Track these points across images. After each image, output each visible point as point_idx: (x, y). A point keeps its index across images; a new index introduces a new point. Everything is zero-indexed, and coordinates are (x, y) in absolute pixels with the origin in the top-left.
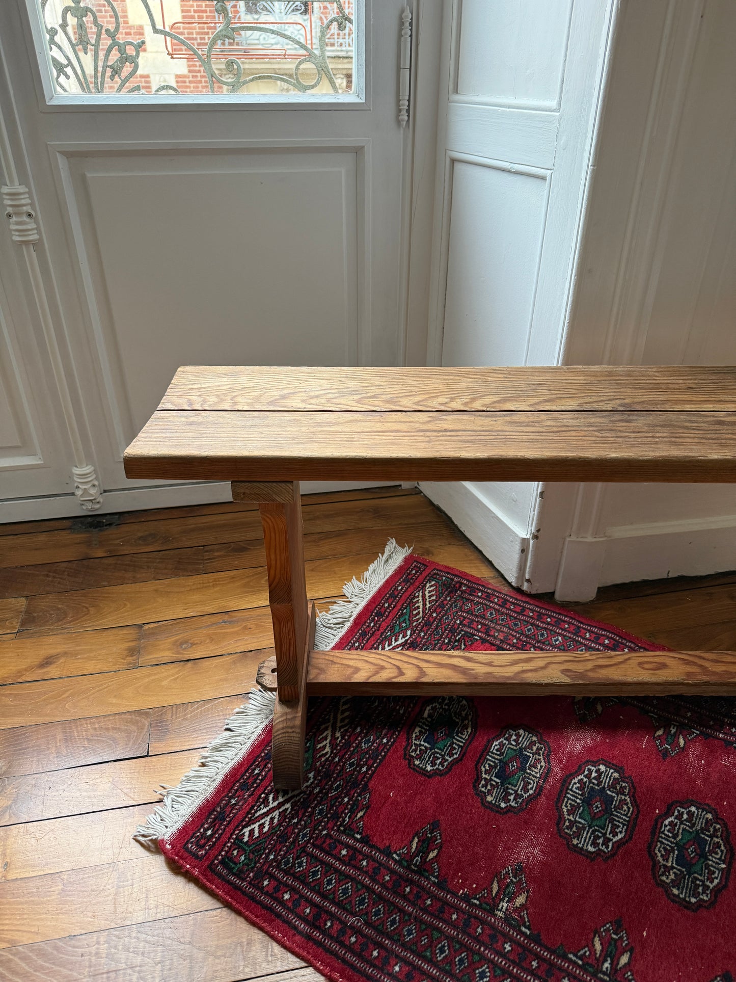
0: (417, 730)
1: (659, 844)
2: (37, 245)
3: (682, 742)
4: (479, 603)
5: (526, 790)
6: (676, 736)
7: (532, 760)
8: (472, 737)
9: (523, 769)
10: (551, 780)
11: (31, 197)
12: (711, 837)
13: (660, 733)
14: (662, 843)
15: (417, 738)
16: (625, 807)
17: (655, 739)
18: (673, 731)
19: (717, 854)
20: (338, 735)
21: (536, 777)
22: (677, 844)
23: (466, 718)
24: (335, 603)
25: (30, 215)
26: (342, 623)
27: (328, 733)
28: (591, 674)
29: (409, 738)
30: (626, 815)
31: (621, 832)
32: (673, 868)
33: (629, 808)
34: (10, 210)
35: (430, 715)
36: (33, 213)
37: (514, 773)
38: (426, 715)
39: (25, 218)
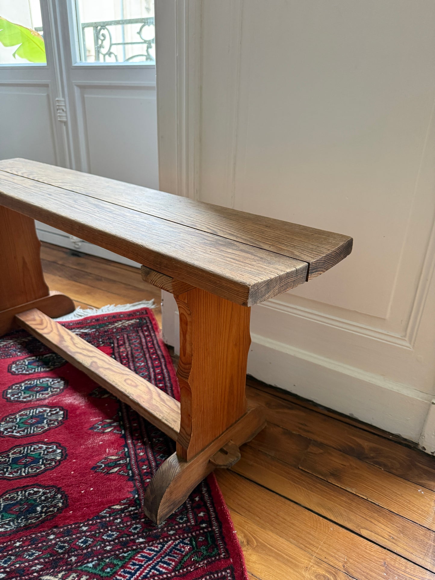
0: (33, 358)
1: (22, 448)
2: (66, 123)
3: (109, 430)
4: (140, 336)
5: (24, 398)
6: (111, 426)
7: (46, 392)
8: (45, 372)
9: (37, 392)
10: (38, 402)
11: (65, 103)
12: (43, 463)
13: (108, 421)
14: (24, 449)
15: (28, 360)
16: (39, 429)
17: (102, 421)
18: (115, 424)
19: (32, 469)
20: (12, 343)
21: (36, 397)
22: (28, 454)
23: (54, 365)
24: (92, 309)
25: (63, 110)
26: (81, 316)
27: (11, 341)
28: (101, 370)
29: (26, 358)
30: (34, 431)
31: (21, 434)
32: (9, 458)
33: (40, 430)
34: (58, 107)
35: (46, 357)
36: (65, 110)
37: (33, 391)
38: (45, 356)
39: (61, 111)
